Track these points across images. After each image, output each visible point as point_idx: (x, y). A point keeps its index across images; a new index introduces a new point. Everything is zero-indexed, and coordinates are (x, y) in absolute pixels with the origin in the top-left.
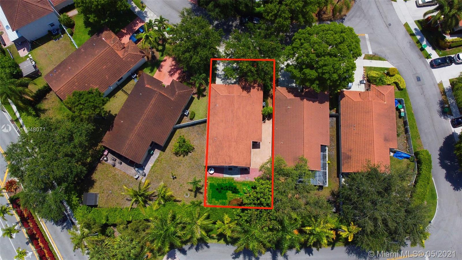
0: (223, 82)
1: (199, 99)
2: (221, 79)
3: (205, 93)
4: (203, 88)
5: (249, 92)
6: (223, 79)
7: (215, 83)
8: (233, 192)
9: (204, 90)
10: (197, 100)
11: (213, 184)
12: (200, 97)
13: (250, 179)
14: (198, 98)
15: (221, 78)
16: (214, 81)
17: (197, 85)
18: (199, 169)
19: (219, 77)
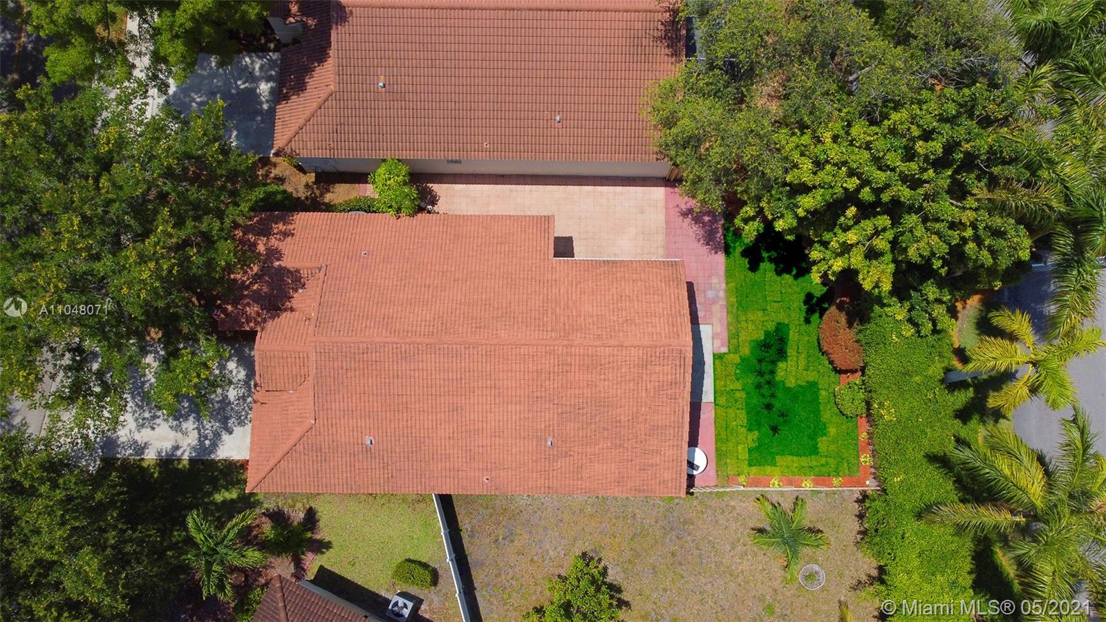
0: (241, 423)
1: (328, 545)
2: (225, 436)
3: (298, 516)
4: (267, 529)
5: (296, 280)
6: (224, 421)
7: (243, 465)
8: (782, 354)
9: (278, 517)
10: (329, 554)
11: (750, 451)
12: (318, 537)
13: (714, 280)
14: (321, 547)
15: (217, 436)
16: (233, 472)
17: (253, 556)
18: (685, 523)
19: (214, 445)
